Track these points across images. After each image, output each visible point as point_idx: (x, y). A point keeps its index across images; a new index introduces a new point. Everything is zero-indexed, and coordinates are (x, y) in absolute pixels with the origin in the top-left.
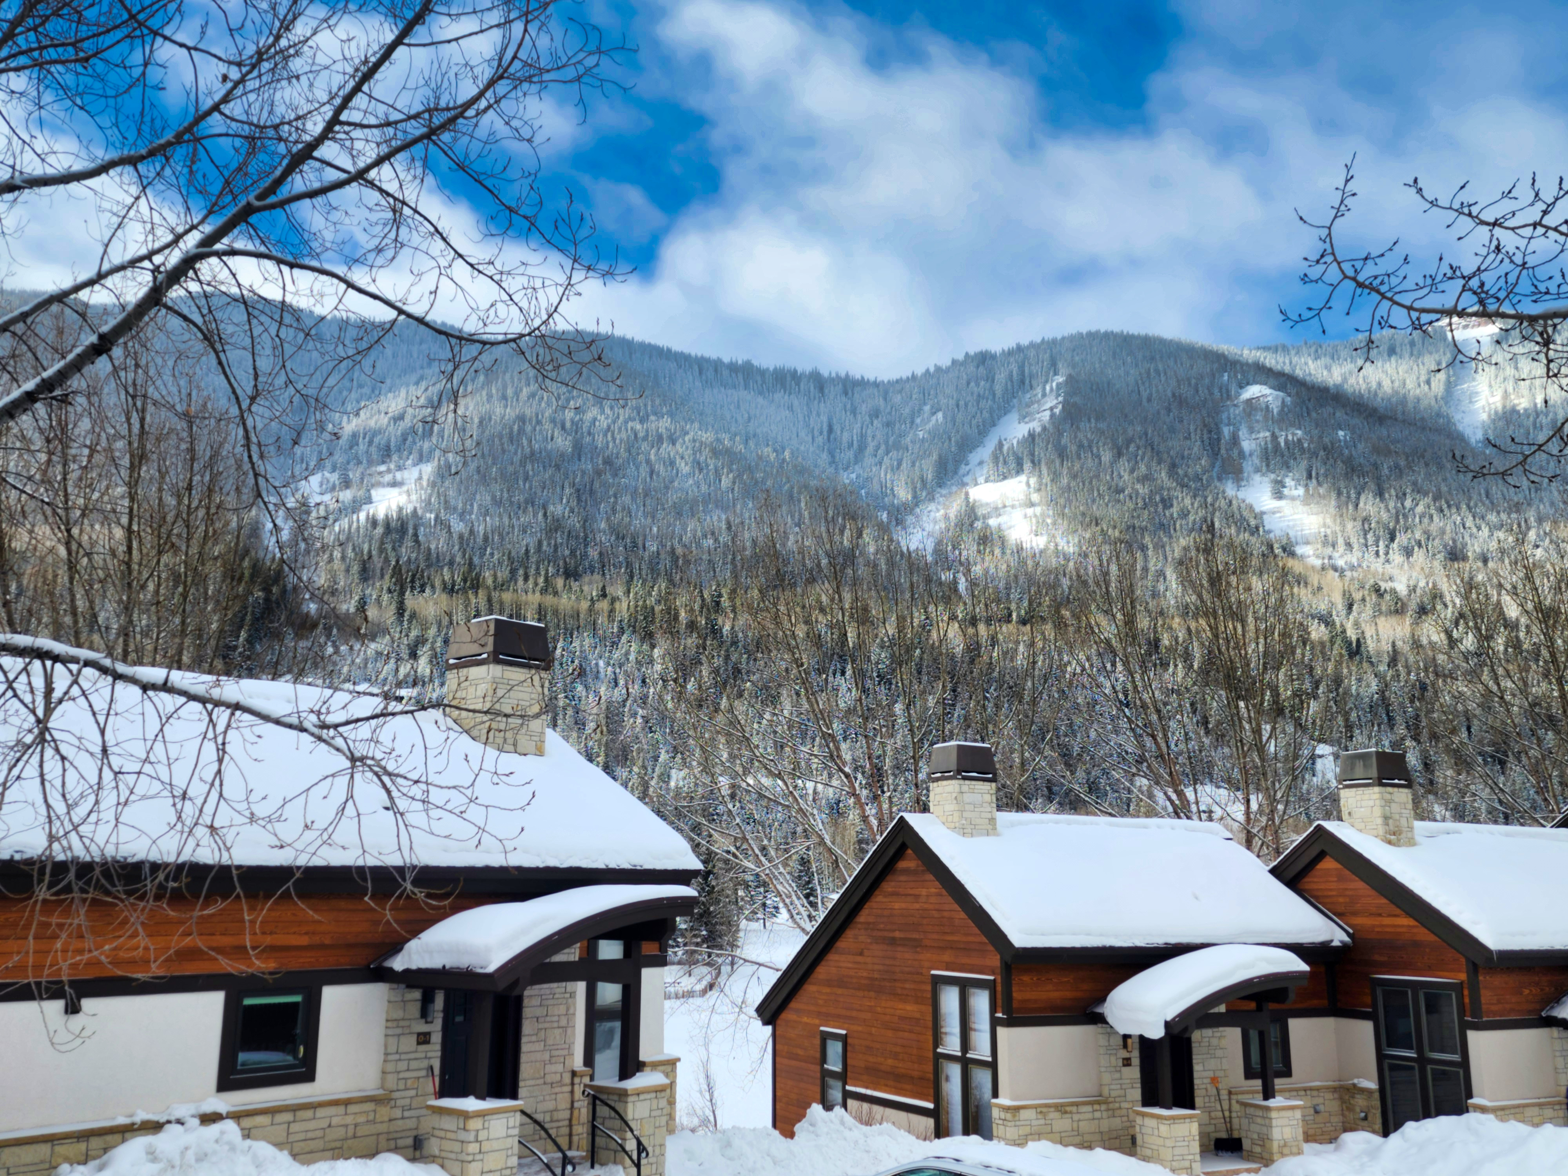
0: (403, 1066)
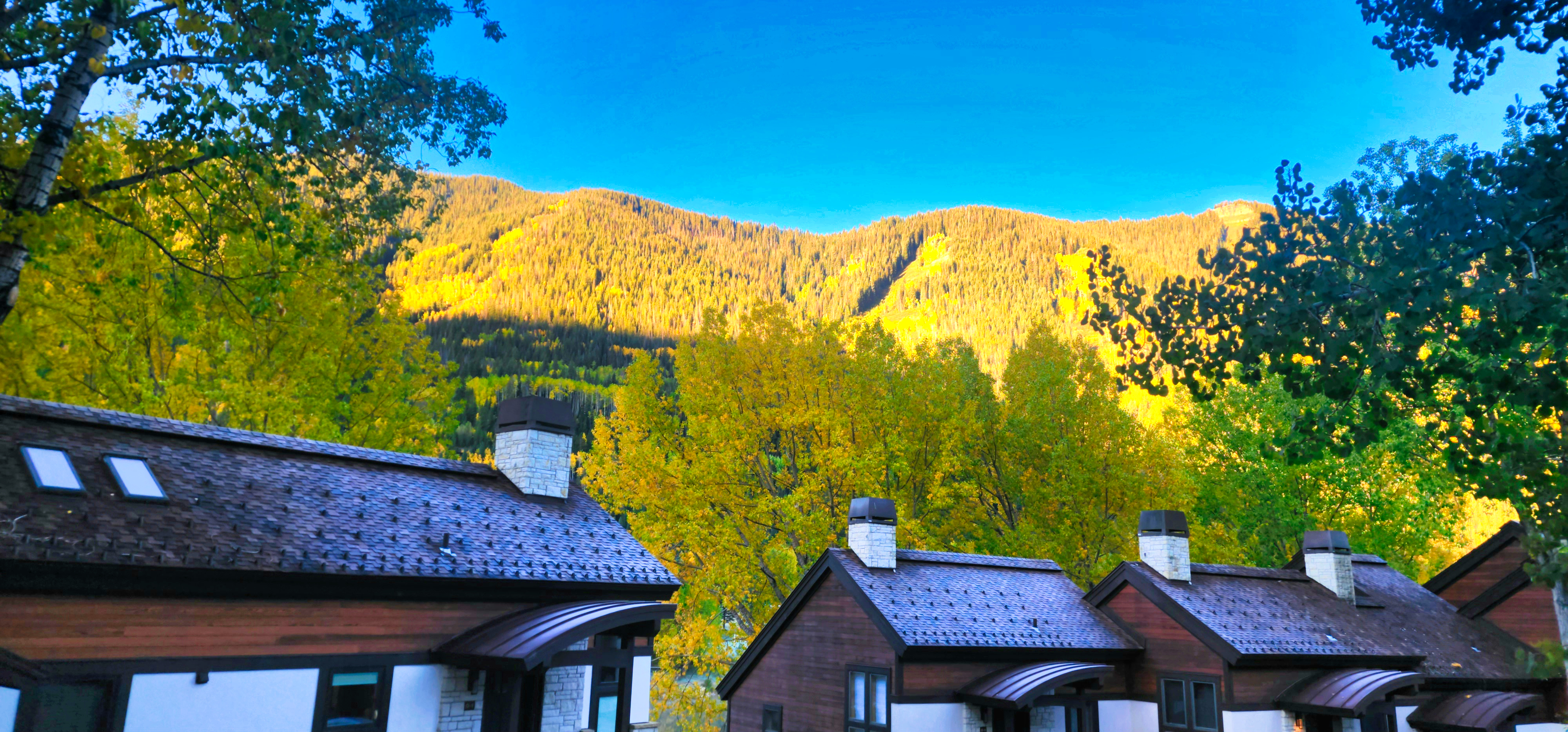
0: (453, 726)
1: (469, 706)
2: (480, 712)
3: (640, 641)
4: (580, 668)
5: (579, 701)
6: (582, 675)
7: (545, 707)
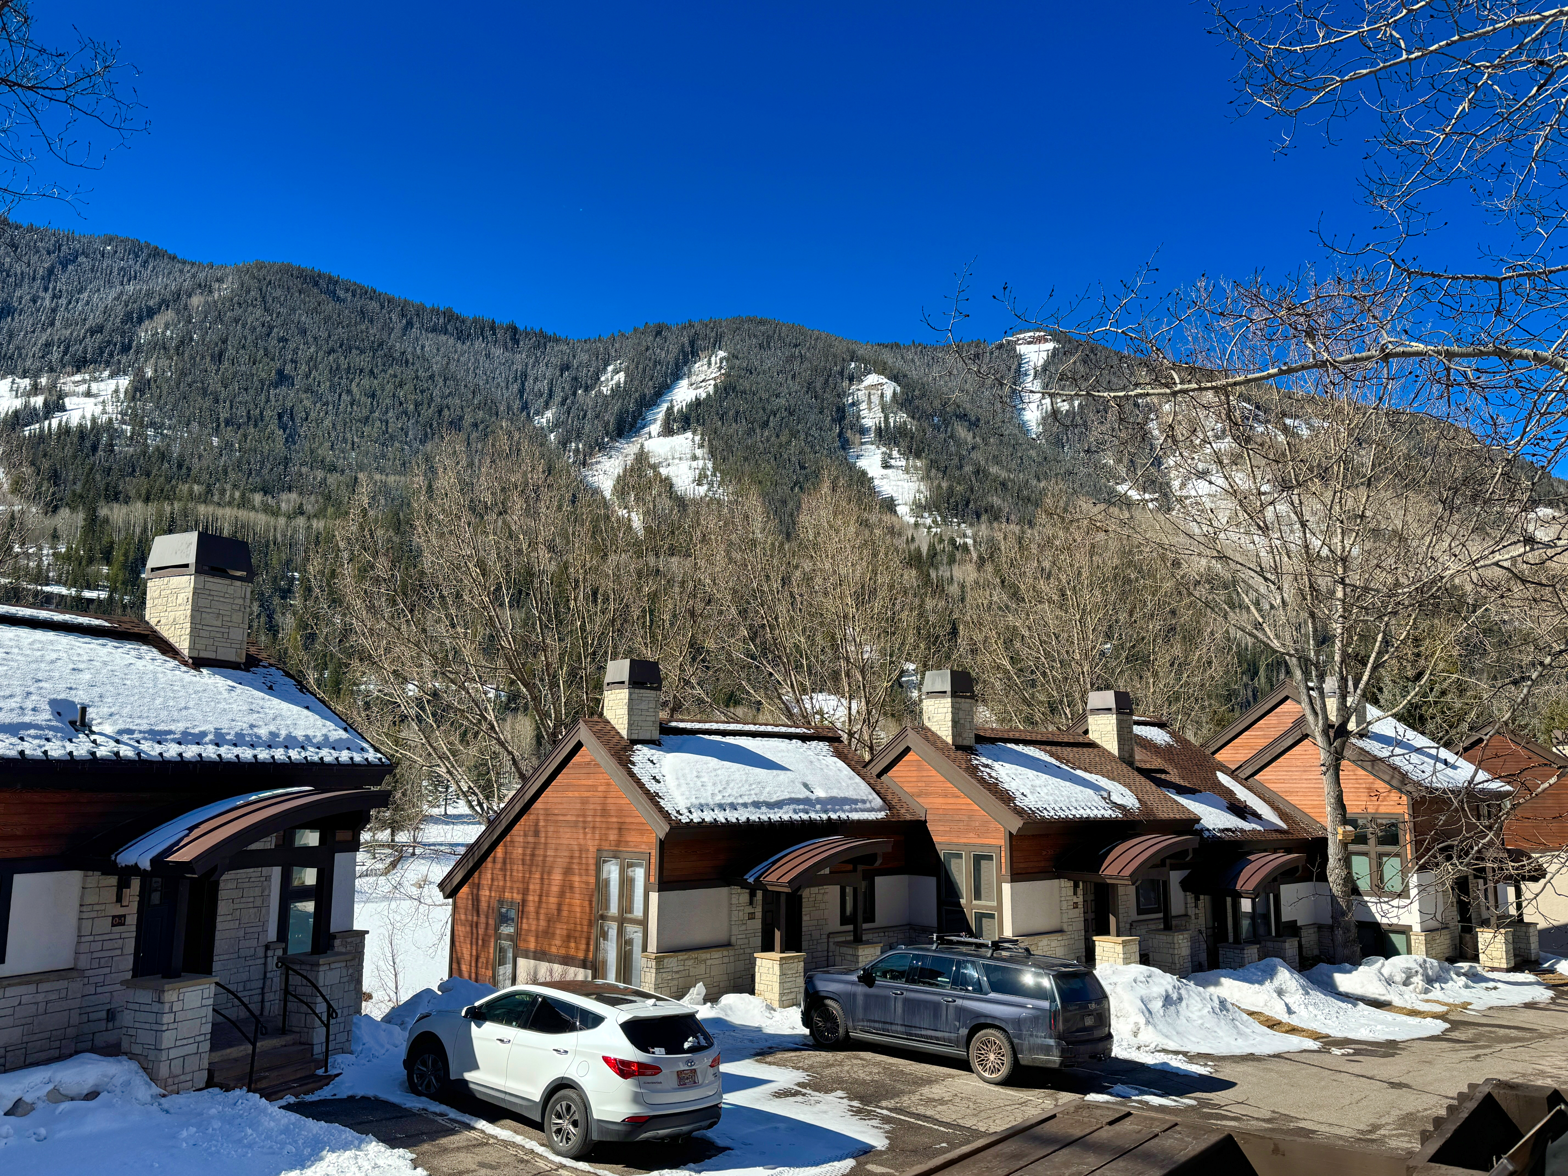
0: (97, 946)
1: (119, 921)
2: (134, 928)
3: (342, 835)
4: (265, 870)
5: (264, 910)
6: (268, 878)
7: (219, 919)
